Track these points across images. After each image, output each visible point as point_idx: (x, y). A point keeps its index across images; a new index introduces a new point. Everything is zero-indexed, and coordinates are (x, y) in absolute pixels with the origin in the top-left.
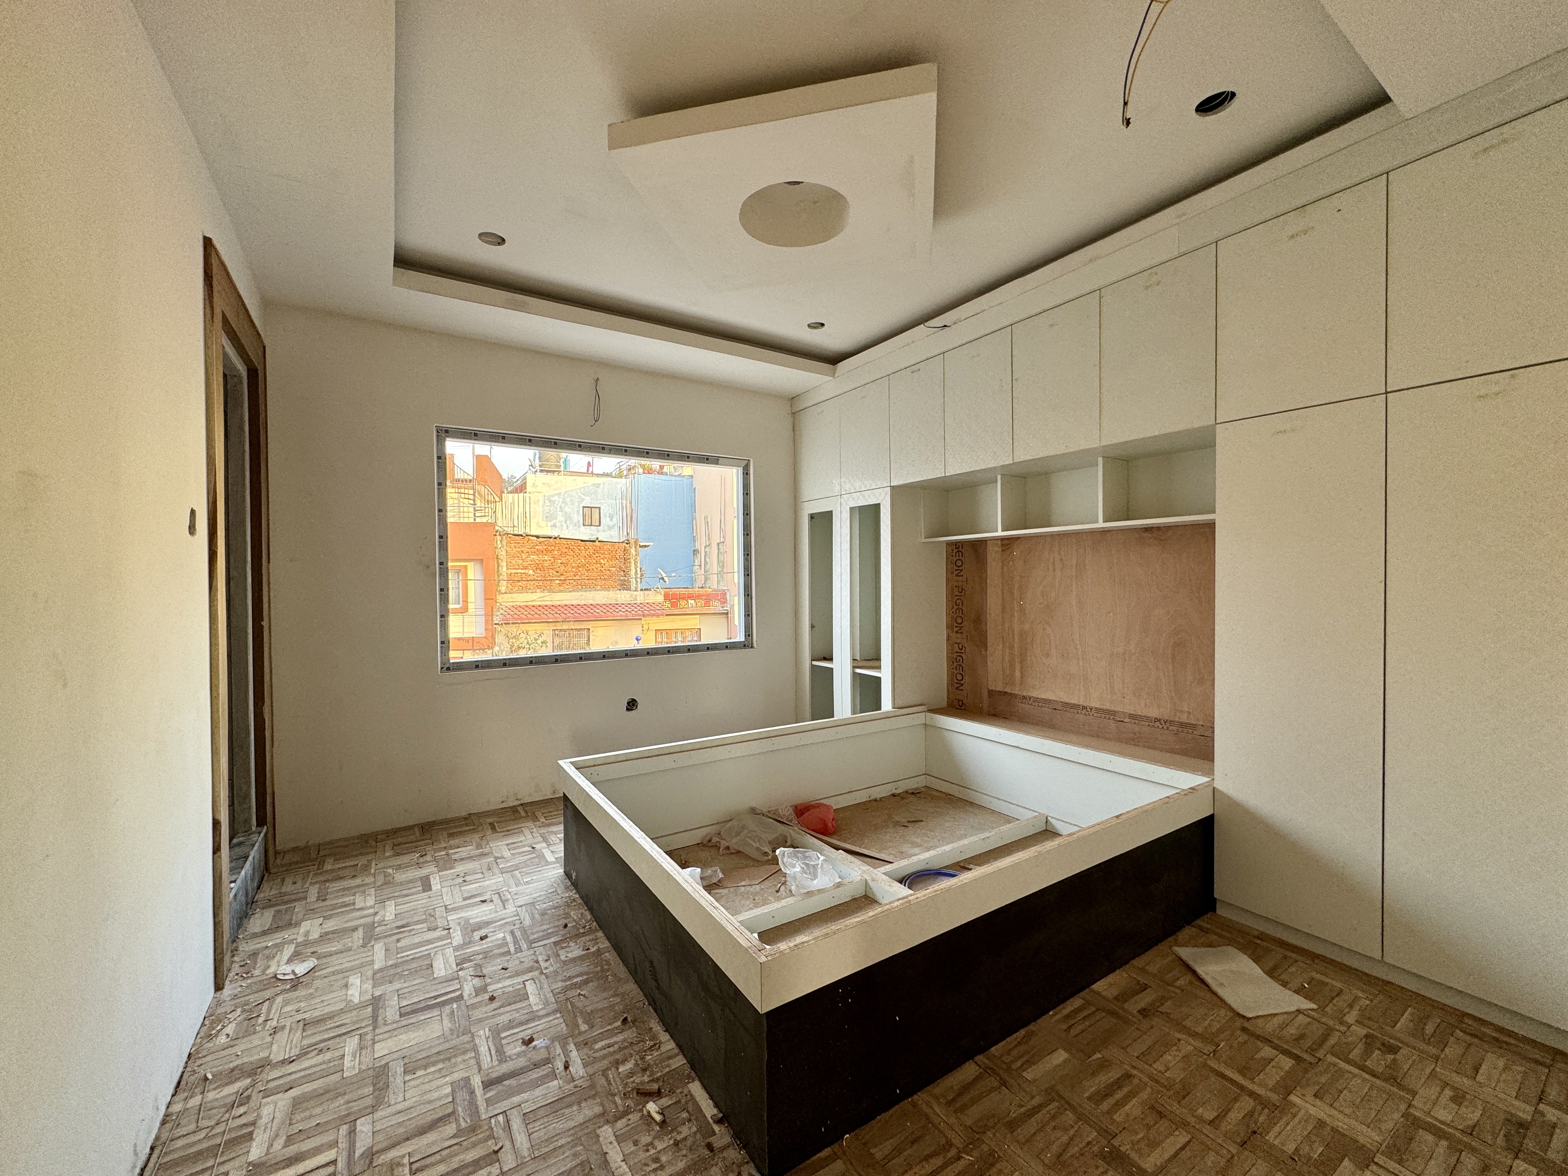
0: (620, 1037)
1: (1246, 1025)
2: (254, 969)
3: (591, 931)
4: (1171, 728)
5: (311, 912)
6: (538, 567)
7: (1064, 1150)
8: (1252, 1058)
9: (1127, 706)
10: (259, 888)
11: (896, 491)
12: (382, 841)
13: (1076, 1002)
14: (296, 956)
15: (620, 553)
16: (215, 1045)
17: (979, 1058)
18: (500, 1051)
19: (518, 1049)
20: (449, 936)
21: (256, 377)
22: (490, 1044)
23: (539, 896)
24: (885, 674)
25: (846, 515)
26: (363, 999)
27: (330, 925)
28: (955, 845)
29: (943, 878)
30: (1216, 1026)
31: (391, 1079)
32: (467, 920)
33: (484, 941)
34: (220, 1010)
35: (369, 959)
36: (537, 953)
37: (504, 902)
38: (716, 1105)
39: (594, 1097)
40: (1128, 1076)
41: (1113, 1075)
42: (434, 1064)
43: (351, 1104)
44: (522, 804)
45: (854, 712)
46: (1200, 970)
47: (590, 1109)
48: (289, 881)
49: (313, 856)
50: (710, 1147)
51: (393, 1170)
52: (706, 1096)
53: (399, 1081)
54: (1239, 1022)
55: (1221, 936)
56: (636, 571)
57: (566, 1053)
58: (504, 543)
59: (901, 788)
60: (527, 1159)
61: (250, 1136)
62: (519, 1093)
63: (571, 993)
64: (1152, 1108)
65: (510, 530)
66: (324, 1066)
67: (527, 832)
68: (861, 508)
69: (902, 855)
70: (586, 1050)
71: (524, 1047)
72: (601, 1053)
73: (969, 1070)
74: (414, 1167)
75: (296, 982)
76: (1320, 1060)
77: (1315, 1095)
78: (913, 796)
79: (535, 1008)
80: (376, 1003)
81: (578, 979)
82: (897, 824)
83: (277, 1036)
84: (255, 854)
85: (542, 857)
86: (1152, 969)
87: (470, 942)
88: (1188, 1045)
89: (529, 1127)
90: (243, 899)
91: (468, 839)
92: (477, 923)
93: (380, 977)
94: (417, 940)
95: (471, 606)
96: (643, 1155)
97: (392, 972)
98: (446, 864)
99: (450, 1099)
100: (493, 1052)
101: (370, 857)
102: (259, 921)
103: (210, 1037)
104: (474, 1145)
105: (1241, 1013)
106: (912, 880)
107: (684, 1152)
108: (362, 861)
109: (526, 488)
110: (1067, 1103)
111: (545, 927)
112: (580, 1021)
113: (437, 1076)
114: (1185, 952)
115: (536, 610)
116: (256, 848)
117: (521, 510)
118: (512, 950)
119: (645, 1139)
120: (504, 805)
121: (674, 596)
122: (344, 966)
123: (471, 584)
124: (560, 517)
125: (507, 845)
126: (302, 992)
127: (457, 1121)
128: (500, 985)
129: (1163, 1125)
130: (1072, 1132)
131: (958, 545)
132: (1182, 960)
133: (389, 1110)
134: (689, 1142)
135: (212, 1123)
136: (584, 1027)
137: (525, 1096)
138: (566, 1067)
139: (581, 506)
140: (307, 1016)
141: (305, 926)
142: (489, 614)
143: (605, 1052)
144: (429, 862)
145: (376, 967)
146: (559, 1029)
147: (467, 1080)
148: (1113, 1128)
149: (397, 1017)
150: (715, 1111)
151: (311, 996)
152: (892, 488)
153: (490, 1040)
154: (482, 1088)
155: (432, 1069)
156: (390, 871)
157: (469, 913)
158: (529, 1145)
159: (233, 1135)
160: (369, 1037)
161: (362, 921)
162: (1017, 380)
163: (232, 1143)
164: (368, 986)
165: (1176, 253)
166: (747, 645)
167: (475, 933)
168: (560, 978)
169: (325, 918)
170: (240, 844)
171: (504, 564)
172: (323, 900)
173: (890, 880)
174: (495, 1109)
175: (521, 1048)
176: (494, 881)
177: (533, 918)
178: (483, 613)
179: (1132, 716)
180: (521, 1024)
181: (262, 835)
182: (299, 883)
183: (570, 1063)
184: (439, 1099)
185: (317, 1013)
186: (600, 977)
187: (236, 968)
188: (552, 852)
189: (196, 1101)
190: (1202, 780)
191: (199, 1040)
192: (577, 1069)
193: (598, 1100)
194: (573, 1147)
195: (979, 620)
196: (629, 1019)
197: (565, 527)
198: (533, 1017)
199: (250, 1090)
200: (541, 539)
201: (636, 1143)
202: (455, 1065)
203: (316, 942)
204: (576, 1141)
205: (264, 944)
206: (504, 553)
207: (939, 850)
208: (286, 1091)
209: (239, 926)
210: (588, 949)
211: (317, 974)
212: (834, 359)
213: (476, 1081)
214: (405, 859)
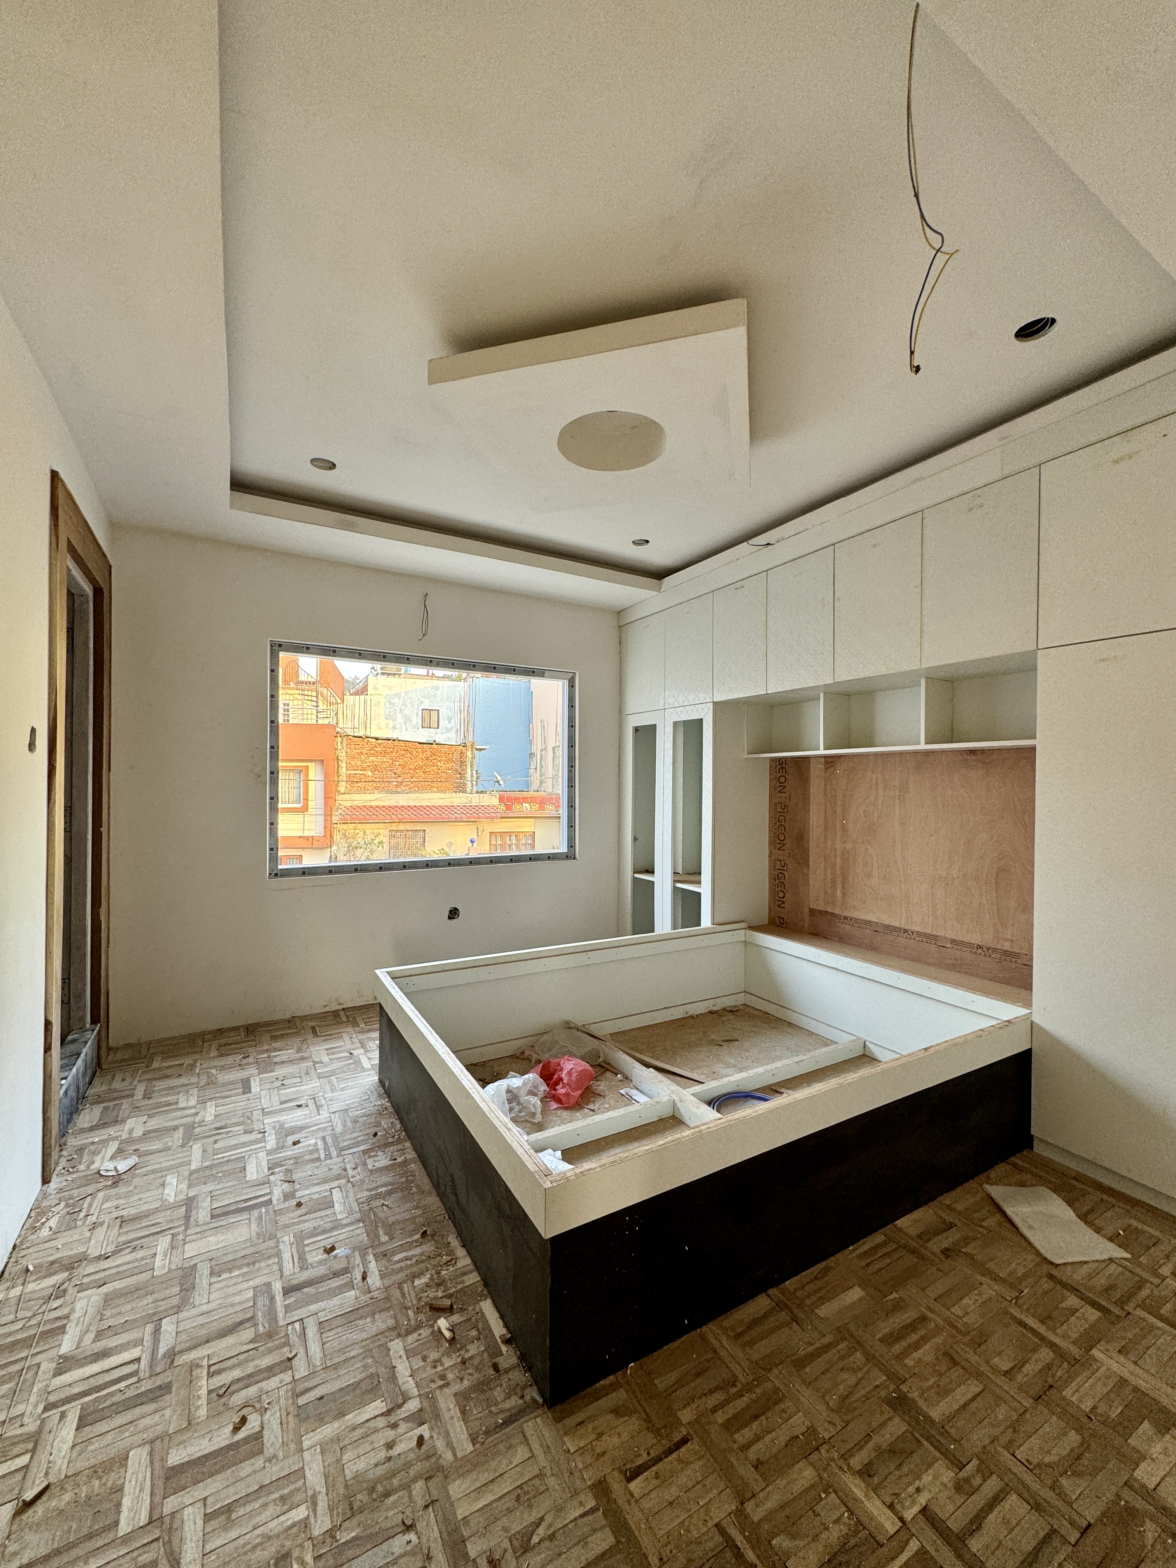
0: (418, 1251)
1: (1055, 1272)
2: (80, 1163)
3: (399, 1141)
4: (994, 956)
5: (136, 1109)
6: (375, 769)
7: (851, 1393)
8: (1057, 1307)
9: (950, 931)
10: (90, 1083)
11: (718, 706)
12: (208, 1041)
13: (878, 1238)
14: (120, 1153)
15: (457, 756)
16: (38, 1237)
17: (773, 1291)
18: (302, 1258)
19: (320, 1257)
20: (263, 1140)
21: (101, 595)
22: (294, 1250)
23: (353, 1103)
24: (705, 889)
25: (669, 730)
26: (178, 1199)
27: (154, 1123)
28: (769, 1067)
29: (755, 1102)
30: (1021, 1272)
31: (197, 1280)
32: (282, 1125)
33: (296, 1147)
34: (45, 1204)
35: (186, 1159)
36: (346, 1161)
37: (318, 1108)
38: (506, 1326)
39: (387, 1309)
40: (924, 1319)
41: (910, 1315)
42: (239, 1268)
43: (159, 1303)
44: (343, 1009)
45: (674, 927)
46: (1009, 1211)
47: (383, 1321)
48: (119, 1077)
49: (144, 1052)
50: (496, 1367)
51: (192, 1371)
52: (497, 1315)
53: (205, 1282)
54: (1046, 1268)
55: (1034, 1175)
56: (472, 774)
57: (365, 1262)
58: (345, 745)
59: (719, 1005)
60: (319, 1368)
61: (62, 1330)
62: (318, 1301)
63: (374, 1204)
64: (946, 1354)
65: (350, 732)
66: (137, 1264)
67: (346, 1037)
68: (685, 722)
69: (714, 1076)
70: (384, 1262)
71: (326, 1256)
72: (398, 1265)
73: (761, 1303)
74: (213, 1369)
75: (117, 1179)
76: (1129, 1313)
77: (1120, 1351)
78: (730, 1014)
79: (339, 1217)
80: (189, 1203)
81: (383, 1189)
82: (712, 1042)
83: (96, 1232)
84: (87, 1051)
85: (358, 1063)
86: (959, 1207)
87: (282, 1148)
88: (990, 1289)
89: (323, 1336)
90: (74, 1094)
91: (289, 1043)
92: (292, 1128)
93: (195, 1178)
94: (233, 1142)
95: (311, 804)
96: (430, 1371)
97: (207, 1173)
98: (267, 1066)
99: (251, 1304)
100: (296, 1259)
101: (196, 1056)
102: (87, 1117)
103: (34, 1229)
104: (270, 1351)
105: (1049, 1258)
106: (720, 1102)
107: (470, 1371)
108: (188, 1061)
109: (367, 690)
110: (858, 1342)
111: (355, 1135)
112: (381, 1232)
113: (241, 1279)
114: (995, 1191)
115: (373, 811)
116: (88, 1045)
117: (362, 712)
118: (322, 1156)
119: (433, 1355)
120: (327, 1009)
121: (509, 799)
122: (163, 1165)
123: (311, 785)
124: (400, 719)
125: (327, 1050)
126: (122, 1189)
127: (256, 1325)
128: (307, 1192)
129: (956, 1373)
130: (860, 1375)
131: (781, 761)
132: (991, 1198)
133: (194, 1312)
134: (476, 1362)
135: (29, 1314)
136: (384, 1238)
137: (322, 1305)
138: (364, 1278)
139: (421, 708)
140: (124, 1213)
141: (130, 1123)
142: (328, 813)
143: (403, 1264)
144: (252, 1063)
145: (193, 1167)
146: (360, 1238)
147: (268, 1285)
148: (904, 1373)
149: (208, 1219)
150: (504, 1331)
151: (129, 1194)
152: (715, 703)
153: (294, 1246)
154: (282, 1294)
155: (236, 1273)
156: (213, 1071)
157: (285, 1118)
158: (322, 1355)
159: (48, 1327)
160: (181, 1237)
161: (185, 1121)
162: (838, 599)
163: (46, 1335)
164: (184, 1186)
165: (998, 476)
166: (569, 856)
167: (288, 1138)
168: (365, 1187)
169: (150, 1116)
170: (74, 1041)
171: (344, 765)
172: (149, 1098)
173: (698, 1101)
174: (293, 1316)
175: (323, 1256)
176: (311, 1086)
177: (345, 1125)
178: (323, 812)
179: (953, 941)
180: (324, 1232)
181: (95, 1032)
182: (128, 1080)
183: (368, 1274)
184: (240, 1303)
185: (133, 1211)
186: (404, 1189)
187: (63, 1162)
188: (369, 1059)
189: (16, 1292)
190: (1022, 1011)
191: (23, 1232)
192: (374, 1280)
193: (392, 1313)
194: (364, 1359)
195: (801, 839)
196: (428, 1232)
197: (404, 729)
198: (337, 1225)
199: (67, 1283)
200: (380, 741)
201: (424, 1359)
202: (259, 1269)
203: (140, 1140)
204: (367, 1352)
205: (90, 1140)
206: (344, 754)
207: (751, 1072)
208: (100, 1287)
209: (69, 1121)
210: (395, 1159)
211: (137, 1172)
212: (659, 574)
213: (277, 1287)
214: (229, 1060)
